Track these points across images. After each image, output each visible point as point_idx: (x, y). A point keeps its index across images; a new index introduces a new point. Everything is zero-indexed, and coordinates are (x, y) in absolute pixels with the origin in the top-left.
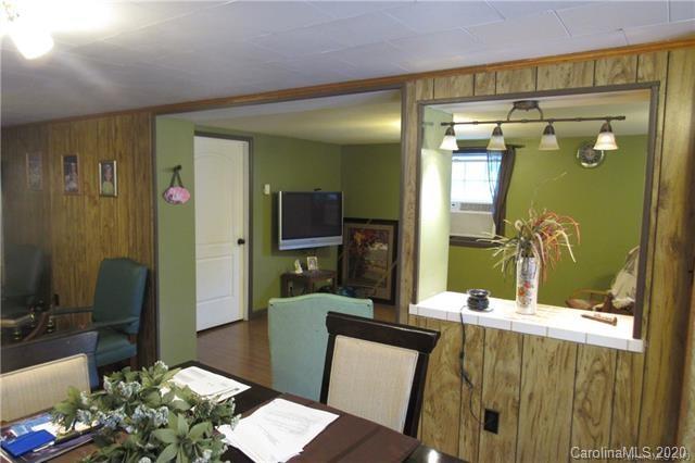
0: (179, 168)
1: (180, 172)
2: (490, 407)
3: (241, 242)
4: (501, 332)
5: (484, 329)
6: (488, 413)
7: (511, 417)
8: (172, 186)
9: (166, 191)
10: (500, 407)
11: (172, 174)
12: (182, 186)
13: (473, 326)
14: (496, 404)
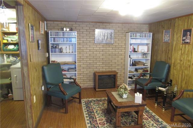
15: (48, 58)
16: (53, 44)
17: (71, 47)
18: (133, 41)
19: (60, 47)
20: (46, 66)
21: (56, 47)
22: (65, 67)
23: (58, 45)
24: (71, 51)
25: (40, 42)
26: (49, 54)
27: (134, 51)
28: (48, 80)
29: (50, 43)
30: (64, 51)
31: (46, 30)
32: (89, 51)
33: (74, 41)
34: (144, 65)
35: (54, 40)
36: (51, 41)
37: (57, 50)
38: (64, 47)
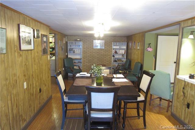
0: (150, 44)
1: (150, 45)
2: (188, 102)
3: (175, 63)
4: (192, 84)
5: (189, 83)
6: (188, 103)
7: (192, 106)
8: (148, 47)
9: (147, 49)
10: (190, 103)
11: (148, 45)
12: (150, 48)
13: (187, 82)
14: (189, 102)
15: (67, 56)
16: (70, 48)
17: (79, 50)
18: (115, 47)
19: (74, 50)
20: (65, 59)
21: (71, 50)
22: (76, 61)
23: (72, 49)
24: (79, 52)
25: (63, 47)
26: (67, 54)
27: (116, 52)
28: (66, 66)
29: (68, 47)
30: (76, 52)
31: (66, 41)
32: (89, 52)
33: (81, 47)
34: (122, 62)
35: (70, 46)
36: (69, 47)
37: (72, 51)
38: (76, 50)
